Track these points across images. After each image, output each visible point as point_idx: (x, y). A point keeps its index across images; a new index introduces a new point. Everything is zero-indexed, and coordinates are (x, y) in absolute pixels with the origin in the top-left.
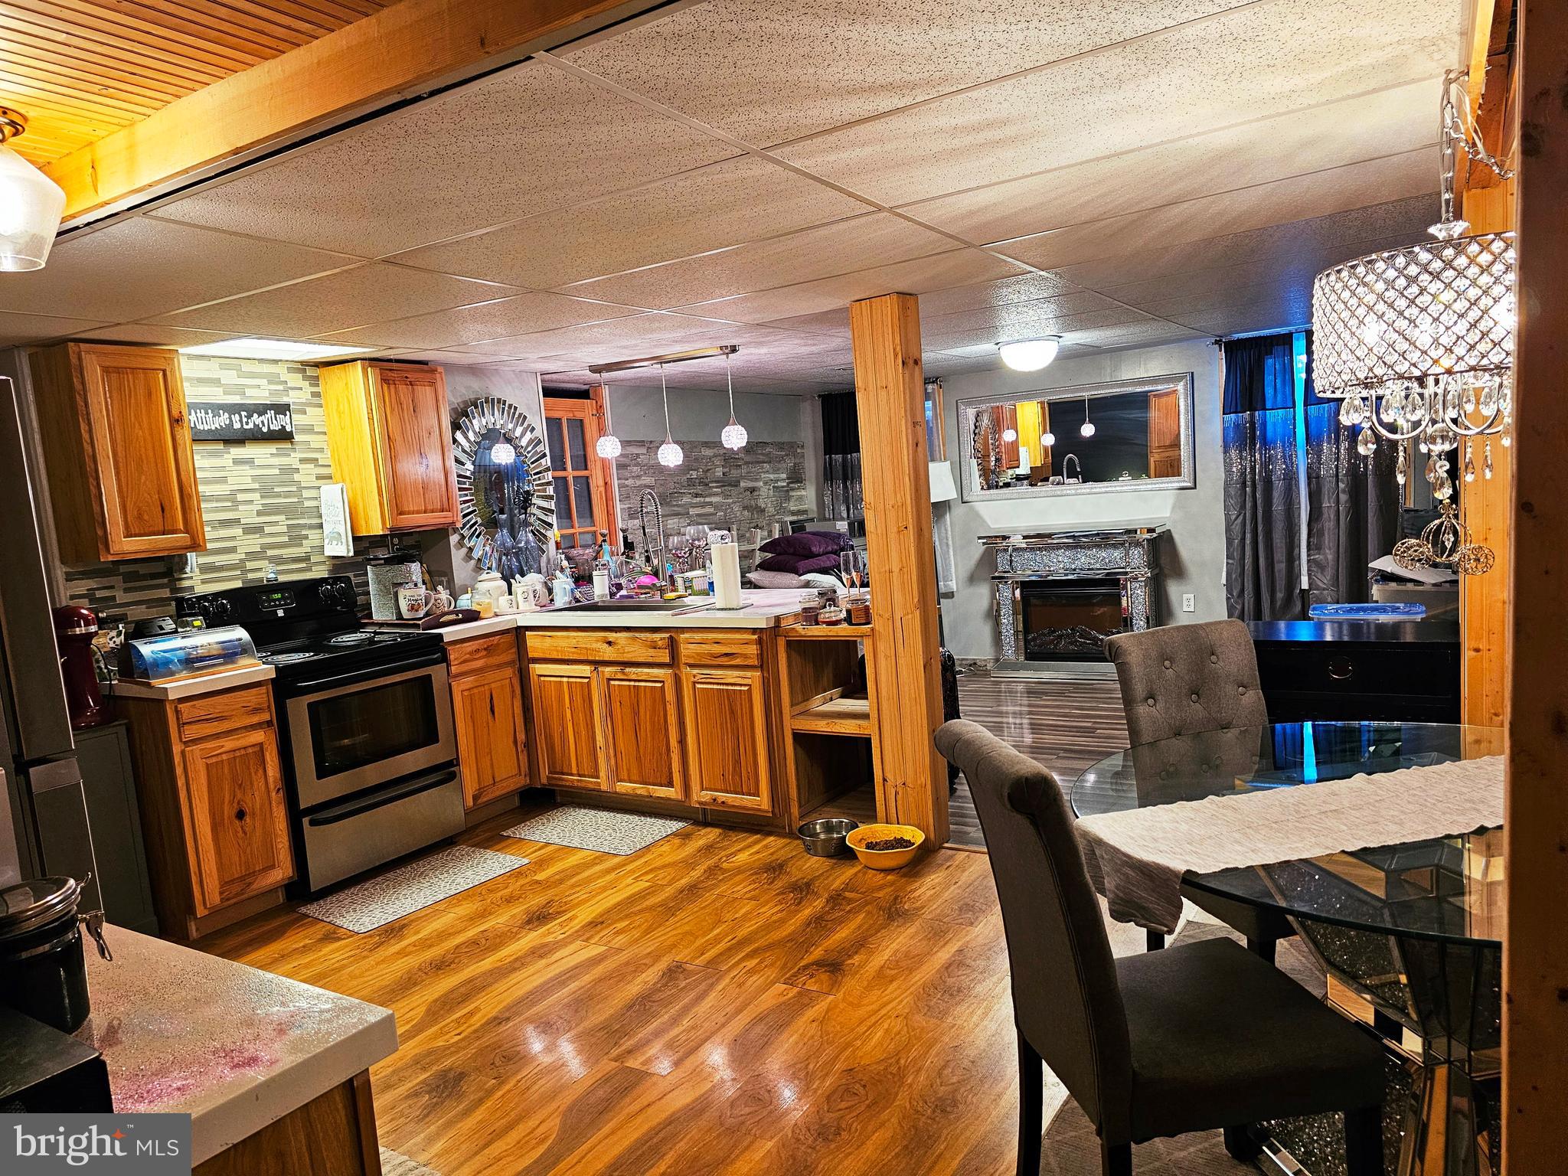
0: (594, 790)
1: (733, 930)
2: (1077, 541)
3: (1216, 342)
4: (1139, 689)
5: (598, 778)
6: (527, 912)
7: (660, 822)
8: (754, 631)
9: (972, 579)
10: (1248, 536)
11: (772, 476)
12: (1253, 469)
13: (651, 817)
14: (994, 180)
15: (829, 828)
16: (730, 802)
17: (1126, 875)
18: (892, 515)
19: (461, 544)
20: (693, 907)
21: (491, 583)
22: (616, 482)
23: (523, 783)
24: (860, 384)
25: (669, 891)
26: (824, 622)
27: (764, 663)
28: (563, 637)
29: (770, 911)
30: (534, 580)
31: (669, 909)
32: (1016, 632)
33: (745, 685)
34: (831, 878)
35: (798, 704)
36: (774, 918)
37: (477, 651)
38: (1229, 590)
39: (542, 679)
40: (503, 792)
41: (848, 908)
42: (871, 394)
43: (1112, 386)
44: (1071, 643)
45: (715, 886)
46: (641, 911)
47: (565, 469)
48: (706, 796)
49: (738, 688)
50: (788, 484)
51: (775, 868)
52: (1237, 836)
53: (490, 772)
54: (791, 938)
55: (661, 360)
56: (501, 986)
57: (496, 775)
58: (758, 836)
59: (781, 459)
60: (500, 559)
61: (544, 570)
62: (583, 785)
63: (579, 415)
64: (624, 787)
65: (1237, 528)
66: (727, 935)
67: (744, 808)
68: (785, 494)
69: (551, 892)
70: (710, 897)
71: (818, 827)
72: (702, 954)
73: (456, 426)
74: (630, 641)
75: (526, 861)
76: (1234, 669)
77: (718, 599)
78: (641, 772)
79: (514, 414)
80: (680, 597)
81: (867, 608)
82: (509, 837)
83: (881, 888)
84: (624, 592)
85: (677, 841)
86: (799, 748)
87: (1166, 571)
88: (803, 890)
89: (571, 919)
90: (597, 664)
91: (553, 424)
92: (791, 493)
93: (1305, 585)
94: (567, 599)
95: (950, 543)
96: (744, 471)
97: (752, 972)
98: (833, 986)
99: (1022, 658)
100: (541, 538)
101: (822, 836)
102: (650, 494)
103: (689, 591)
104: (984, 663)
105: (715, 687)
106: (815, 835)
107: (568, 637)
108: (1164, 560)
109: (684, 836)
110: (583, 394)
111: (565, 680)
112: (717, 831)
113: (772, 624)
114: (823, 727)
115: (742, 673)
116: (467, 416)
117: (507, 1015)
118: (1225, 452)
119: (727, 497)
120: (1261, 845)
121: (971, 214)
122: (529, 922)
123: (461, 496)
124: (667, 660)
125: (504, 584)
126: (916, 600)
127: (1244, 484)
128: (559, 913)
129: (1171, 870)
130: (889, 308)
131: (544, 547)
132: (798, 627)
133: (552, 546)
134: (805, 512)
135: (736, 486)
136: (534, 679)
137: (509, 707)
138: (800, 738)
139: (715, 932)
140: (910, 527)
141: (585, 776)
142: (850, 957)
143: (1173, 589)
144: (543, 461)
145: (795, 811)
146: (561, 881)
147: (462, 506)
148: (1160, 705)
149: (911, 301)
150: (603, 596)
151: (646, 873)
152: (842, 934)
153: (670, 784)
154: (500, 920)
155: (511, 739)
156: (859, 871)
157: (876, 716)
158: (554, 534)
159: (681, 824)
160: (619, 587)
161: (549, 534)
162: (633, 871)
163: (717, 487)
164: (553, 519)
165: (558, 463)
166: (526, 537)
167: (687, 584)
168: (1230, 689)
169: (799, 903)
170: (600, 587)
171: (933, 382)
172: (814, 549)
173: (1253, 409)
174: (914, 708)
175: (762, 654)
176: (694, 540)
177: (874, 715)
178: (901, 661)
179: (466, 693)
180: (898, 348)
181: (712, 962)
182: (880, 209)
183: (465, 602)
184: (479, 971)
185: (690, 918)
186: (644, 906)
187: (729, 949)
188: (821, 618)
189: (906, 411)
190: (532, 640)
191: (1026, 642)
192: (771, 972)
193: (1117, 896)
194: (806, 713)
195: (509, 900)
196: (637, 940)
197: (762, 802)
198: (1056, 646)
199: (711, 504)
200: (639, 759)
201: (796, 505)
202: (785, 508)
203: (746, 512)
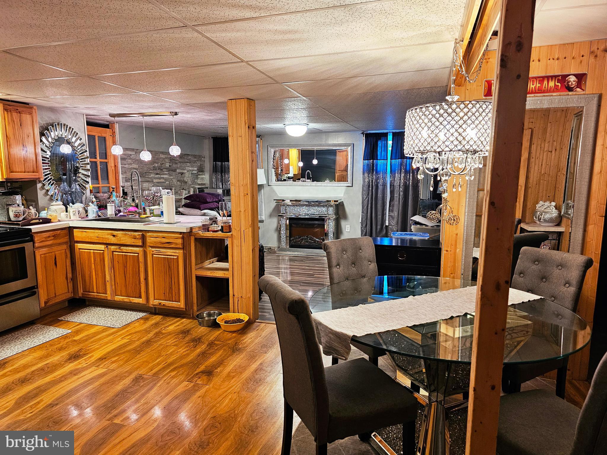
0: (104, 299)
1: (166, 359)
2: (310, 203)
3: (362, 133)
4: (334, 262)
5: (106, 294)
6: (69, 354)
7: (135, 313)
8: (181, 233)
9: (271, 216)
10: (369, 205)
11: (191, 169)
12: (372, 181)
13: (130, 311)
14: (290, 56)
15: (209, 315)
16: (167, 305)
17: (330, 337)
18: (242, 189)
19: (43, 188)
20: (148, 350)
21: (57, 207)
22: (120, 166)
23: (70, 296)
24: (230, 134)
25: (137, 343)
26: (211, 231)
27: (185, 247)
28: (91, 232)
29: (182, 351)
30: (78, 206)
31: (137, 351)
32: (287, 237)
33: (176, 256)
34: (209, 336)
35: (199, 264)
36: (184, 353)
37: (48, 237)
38: (362, 225)
39: (81, 250)
40: (59, 300)
41: (216, 348)
42: (235, 139)
43: (325, 146)
44: (306, 242)
45: (159, 340)
46: (124, 353)
47: (96, 158)
48: (156, 302)
49: (172, 257)
50: (198, 172)
51: (185, 332)
52: (370, 320)
53: (53, 291)
54: (191, 362)
55: (143, 115)
56: (54, 389)
57: (56, 293)
58: (179, 319)
59: (195, 162)
60: (62, 196)
61: (84, 202)
62: (99, 297)
63: (104, 135)
64: (118, 298)
65: (366, 202)
66: (163, 362)
67: (173, 307)
68: (196, 176)
69: (81, 345)
70: (156, 345)
71: (205, 314)
72: (151, 370)
73: (42, 134)
74: (123, 235)
75: (70, 331)
76: (367, 255)
77: (165, 219)
78: (126, 292)
79: (72, 131)
80: (148, 217)
81: (230, 226)
82: (62, 320)
83: (230, 339)
84: (122, 214)
85: (142, 321)
86: (198, 282)
87: (341, 217)
88: (197, 341)
89: (90, 357)
90: (107, 244)
91: (91, 138)
92: (199, 176)
93: (387, 224)
94: (94, 215)
95: (263, 201)
96: (179, 165)
97: (173, 377)
98: (208, 381)
99: (288, 247)
100: (83, 188)
101: (206, 319)
102: (136, 172)
103: (152, 215)
104: (274, 248)
105: (162, 256)
106: (203, 318)
107: (94, 233)
108: (340, 212)
109: (145, 319)
110: (106, 126)
111: (92, 251)
112: (161, 317)
113: (189, 231)
114: (209, 274)
115: (174, 251)
116: (48, 130)
117: (56, 402)
118: (363, 174)
119: (171, 175)
120: (379, 324)
121: (279, 69)
122: (69, 359)
123: (43, 166)
124: (141, 244)
125: (64, 207)
126: (250, 224)
127: (369, 186)
128: (85, 354)
129: (347, 335)
130: (243, 104)
131: (84, 192)
132: (200, 232)
133: (88, 191)
134: (204, 184)
135: (175, 171)
136: (77, 251)
137: (64, 263)
138: (198, 278)
139: (158, 361)
140: (249, 194)
141: (100, 293)
142: (216, 368)
143: (343, 223)
144: (85, 154)
145: (195, 308)
146: (86, 340)
147: (44, 170)
148: (341, 268)
149: (252, 103)
150: (111, 215)
151: (127, 336)
152: (213, 359)
153: (140, 297)
154: (55, 359)
155: (65, 276)
156: (221, 333)
157: (232, 270)
158: (89, 186)
159: (144, 314)
160: (120, 211)
161: (87, 186)
162: (121, 335)
163: (166, 171)
164: (89, 180)
165: (93, 155)
166: (75, 187)
167: (151, 212)
168: (366, 263)
169: (195, 347)
170: (110, 211)
171: (259, 137)
172: (208, 200)
173: (373, 159)
174: (247, 267)
175: (184, 243)
176: (155, 193)
177: (231, 269)
178: (243, 248)
179: (42, 256)
180: (247, 121)
181: (155, 374)
182: (242, 61)
183: (44, 214)
184: (43, 382)
185: (146, 355)
186: (126, 350)
187: (164, 368)
188: (210, 229)
189: (249, 147)
190: (76, 232)
191: (290, 241)
192: (182, 377)
193: (326, 345)
194: (201, 268)
195: (61, 349)
196: (121, 366)
197: (181, 304)
198: (301, 242)
199: (163, 178)
200: (126, 286)
201: (200, 181)
202: (196, 182)
203: (179, 183)
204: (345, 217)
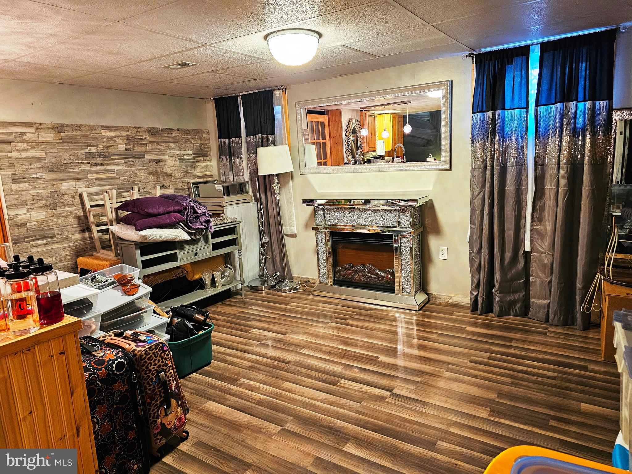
3: (470, 55)
9: (306, 226)
10: (486, 208)
11: (178, 152)
12: (492, 156)
32: (329, 265)
38: (471, 248)
44: (363, 276)
50: (194, 158)
59: (187, 141)
65: (478, 202)
68: (191, 164)
87: (429, 230)
92: (197, 164)
93: (528, 248)
99: (330, 284)
108: (427, 221)
118: (473, 143)
119: (130, 166)
127: (485, 167)
135: (140, 158)
143: (433, 242)
163: (119, 159)
171: (281, 89)
173: (494, 109)
191: (335, 272)
198: (353, 277)
199: (113, 171)
201: (201, 172)
202: (192, 173)
203: (151, 177)
204: (437, 230)
